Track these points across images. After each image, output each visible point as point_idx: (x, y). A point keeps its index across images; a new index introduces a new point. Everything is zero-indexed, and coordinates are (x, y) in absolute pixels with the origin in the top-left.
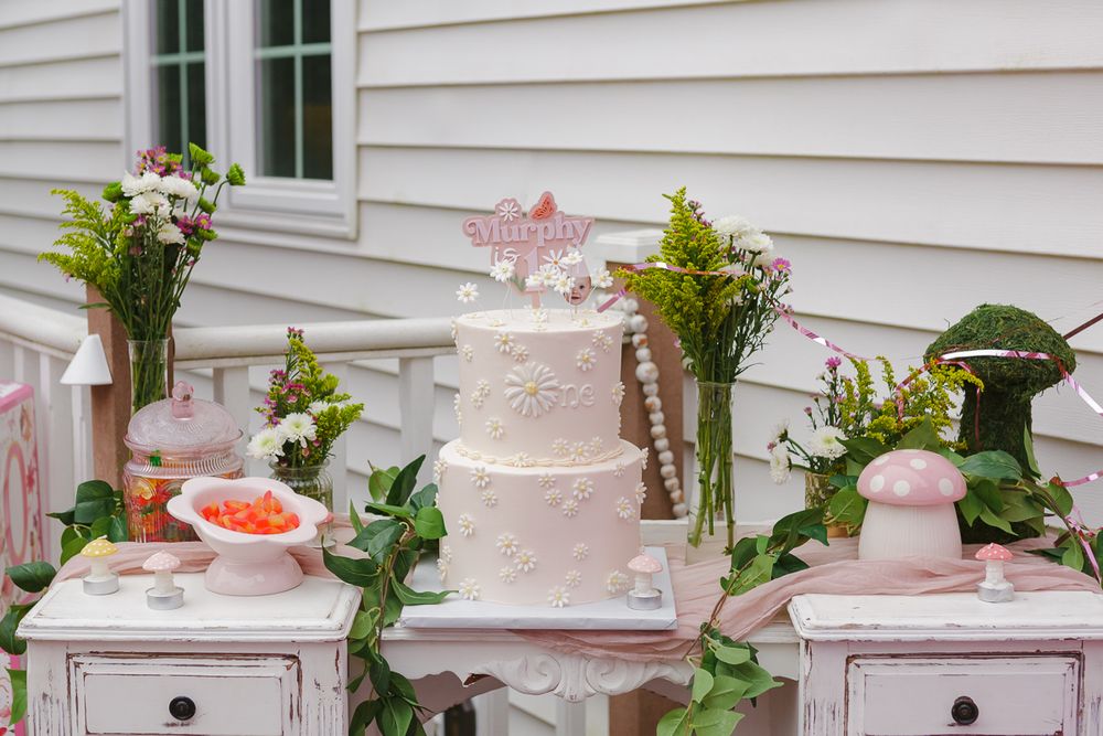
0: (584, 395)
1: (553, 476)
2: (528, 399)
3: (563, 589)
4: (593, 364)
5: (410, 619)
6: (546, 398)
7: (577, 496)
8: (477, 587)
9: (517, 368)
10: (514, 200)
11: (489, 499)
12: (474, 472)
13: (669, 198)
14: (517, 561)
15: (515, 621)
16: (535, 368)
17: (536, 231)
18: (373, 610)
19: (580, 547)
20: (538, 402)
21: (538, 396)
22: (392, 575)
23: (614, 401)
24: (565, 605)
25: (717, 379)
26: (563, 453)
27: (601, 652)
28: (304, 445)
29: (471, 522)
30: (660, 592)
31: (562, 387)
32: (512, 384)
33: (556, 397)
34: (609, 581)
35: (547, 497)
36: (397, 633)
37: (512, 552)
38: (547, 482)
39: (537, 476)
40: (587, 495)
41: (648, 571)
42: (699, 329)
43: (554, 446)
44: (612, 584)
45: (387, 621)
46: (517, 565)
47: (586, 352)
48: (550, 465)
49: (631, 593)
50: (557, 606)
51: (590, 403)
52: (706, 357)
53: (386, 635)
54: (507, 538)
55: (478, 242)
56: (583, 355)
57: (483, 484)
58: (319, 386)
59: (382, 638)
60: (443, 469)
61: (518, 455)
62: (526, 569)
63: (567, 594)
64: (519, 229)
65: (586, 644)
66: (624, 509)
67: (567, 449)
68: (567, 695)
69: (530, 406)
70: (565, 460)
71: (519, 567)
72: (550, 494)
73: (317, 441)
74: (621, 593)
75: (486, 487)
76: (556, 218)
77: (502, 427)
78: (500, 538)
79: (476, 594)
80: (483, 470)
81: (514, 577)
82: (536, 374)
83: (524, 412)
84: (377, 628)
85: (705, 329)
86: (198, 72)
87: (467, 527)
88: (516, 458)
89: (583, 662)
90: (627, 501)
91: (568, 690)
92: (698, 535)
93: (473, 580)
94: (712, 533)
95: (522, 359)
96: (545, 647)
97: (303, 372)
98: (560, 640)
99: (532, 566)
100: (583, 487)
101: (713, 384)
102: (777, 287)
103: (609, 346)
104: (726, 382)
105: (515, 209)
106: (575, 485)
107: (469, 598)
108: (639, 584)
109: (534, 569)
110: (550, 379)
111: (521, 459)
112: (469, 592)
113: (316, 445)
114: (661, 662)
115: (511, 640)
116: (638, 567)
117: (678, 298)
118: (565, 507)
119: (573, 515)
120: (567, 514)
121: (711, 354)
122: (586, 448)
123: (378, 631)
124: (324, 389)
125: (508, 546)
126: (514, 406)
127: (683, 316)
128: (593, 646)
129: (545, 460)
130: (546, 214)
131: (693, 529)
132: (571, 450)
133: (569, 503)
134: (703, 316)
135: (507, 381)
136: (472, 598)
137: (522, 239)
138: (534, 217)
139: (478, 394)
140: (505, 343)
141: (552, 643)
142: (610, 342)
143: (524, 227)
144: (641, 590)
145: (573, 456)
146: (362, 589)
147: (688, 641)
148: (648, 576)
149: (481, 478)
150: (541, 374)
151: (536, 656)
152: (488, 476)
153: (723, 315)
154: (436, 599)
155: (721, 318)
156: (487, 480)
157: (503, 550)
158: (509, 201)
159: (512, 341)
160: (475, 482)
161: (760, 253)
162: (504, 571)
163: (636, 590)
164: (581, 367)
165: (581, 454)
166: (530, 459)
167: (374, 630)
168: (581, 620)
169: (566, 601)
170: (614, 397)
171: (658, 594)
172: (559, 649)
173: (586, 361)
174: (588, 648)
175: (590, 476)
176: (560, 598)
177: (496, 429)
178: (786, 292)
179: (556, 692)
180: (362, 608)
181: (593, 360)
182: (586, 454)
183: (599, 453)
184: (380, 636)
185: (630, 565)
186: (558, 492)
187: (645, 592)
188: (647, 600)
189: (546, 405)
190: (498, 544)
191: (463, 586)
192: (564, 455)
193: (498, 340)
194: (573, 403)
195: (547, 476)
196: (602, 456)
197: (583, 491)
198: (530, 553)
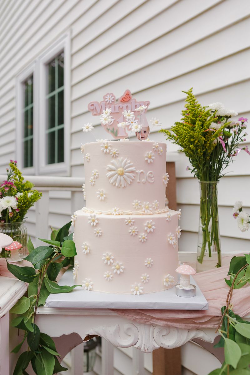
0: (149, 177)
1: (133, 219)
2: (119, 177)
3: (140, 284)
4: (153, 160)
5: (51, 302)
6: (129, 177)
7: (146, 231)
8: (92, 283)
9: (113, 161)
10: (112, 94)
11: (98, 233)
12: (90, 218)
13: (185, 92)
14: (113, 268)
15: (112, 304)
16: (122, 160)
17: (122, 108)
18: (32, 296)
19: (149, 260)
20: (125, 179)
21: (124, 176)
22: (46, 275)
23: (164, 182)
24: (141, 294)
25: (210, 180)
26: (138, 207)
27: (162, 323)
28: (10, 211)
29: (88, 246)
30: (195, 286)
31: (137, 171)
32: (111, 170)
33: (134, 177)
34: (165, 280)
35: (130, 231)
36: (45, 311)
37: (111, 263)
38: (130, 222)
39: (124, 219)
40: (152, 230)
41: (188, 274)
42: (202, 154)
43: (133, 204)
44: (166, 282)
45: (40, 303)
46: (114, 270)
47: (150, 153)
48: (132, 214)
49: (178, 286)
50: (136, 294)
51: (153, 181)
52: (205, 169)
53: (39, 311)
54: (107, 254)
55: (95, 113)
56: (148, 154)
57: (95, 224)
58: (23, 186)
59: (37, 313)
60: (75, 219)
61: (114, 209)
62: (118, 272)
63: (142, 287)
64: (115, 107)
65: (153, 318)
66: (171, 239)
67: (140, 206)
68: (142, 349)
69: (120, 181)
70: (140, 212)
71: (115, 271)
72: (131, 229)
73: (17, 209)
74: (171, 286)
75: (96, 226)
76: (132, 101)
77: (105, 194)
78: (103, 254)
79: (91, 287)
80: (95, 216)
81: (112, 277)
82: (123, 164)
83: (117, 185)
84: (34, 307)
85: (205, 154)
86: (32, 140)
87: (86, 249)
88: (112, 211)
89: (152, 328)
90: (173, 235)
91: (143, 345)
92: (202, 258)
93: (90, 279)
94: (210, 256)
95: (115, 156)
96: (130, 319)
97: (15, 179)
98: (138, 315)
99: (121, 270)
100: (150, 225)
101: (208, 182)
102: (240, 132)
103: (161, 152)
104: (214, 181)
105: (113, 98)
106: (146, 224)
107: (87, 289)
108: (183, 281)
109: (123, 273)
110: (131, 166)
111: (115, 211)
112: (88, 286)
113: (17, 211)
114: (198, 329)
115: (110, 315)
116: (182, 272)
117: (192, 137)
118: (140, 237)
119: (144, 242)
120: (141, 241)
121: (207, 167)
122: (151, 205)
123: (35, 309)
124: (25, 188)
125: (108, 259)
126: (111, 181)
127: (195, 146)
128: (158, 319)
129: (128, 211)
130: (127, 100)
131: (199, 255)
132: (143, 206)
133: (143, 235)
134: (204, 146)
135: (108, 168)
136: (89, 289)
137: (116, 112)
138: (121, 101)
139: (92, 178)
140: (106, 148)
141: (134, 317)
142: (162, 150)
143: (117, 106)
144: (183, 285)
145: (143, 210)
146: (28, 284)
147: (214, 317)
148: (187, 277)
149: (94, 221)
150: (125, 164)
151: (125, 324)
152: (97, 219)
153: (213, 147)
154: (69, 290)
155: (212, 149)
156: (96, 221)
157: (106, 261)
158: (110, 94)
159: (110, 146)
160: (90, 223)
161: (230, 117)
162: (106, 273)
163: (181, 285)
164: (147, 161)
165: (148, 209)
166: (120, 211)
167: (32, 308)
168: (151, 303)
169: (141, 291)
170: (164, 180)
171: (193, 288)
172: (138, 321)
173: (150, 158)
174: (155, 320)
175: (154, 219)
176: (137, 290)
177: (102, 195)
178: (245, 135)
179: (136, 346)
180: (26, 295)
181: (153, 158)
182: (151, 209)
183: (157, 209)
184: (35, 312)
185: (178, 270)
186: (136, 228)
187: (187, 286)
188: (186, 291)
189: (129, 180)
190: (103, 258)
191: (84, 282)
192: (138, 209)
193: (102, 147)
194: (143, 180)
195: (130, 219)
196: (159, 211)
197: (150, 228)
198: (121, 263)
